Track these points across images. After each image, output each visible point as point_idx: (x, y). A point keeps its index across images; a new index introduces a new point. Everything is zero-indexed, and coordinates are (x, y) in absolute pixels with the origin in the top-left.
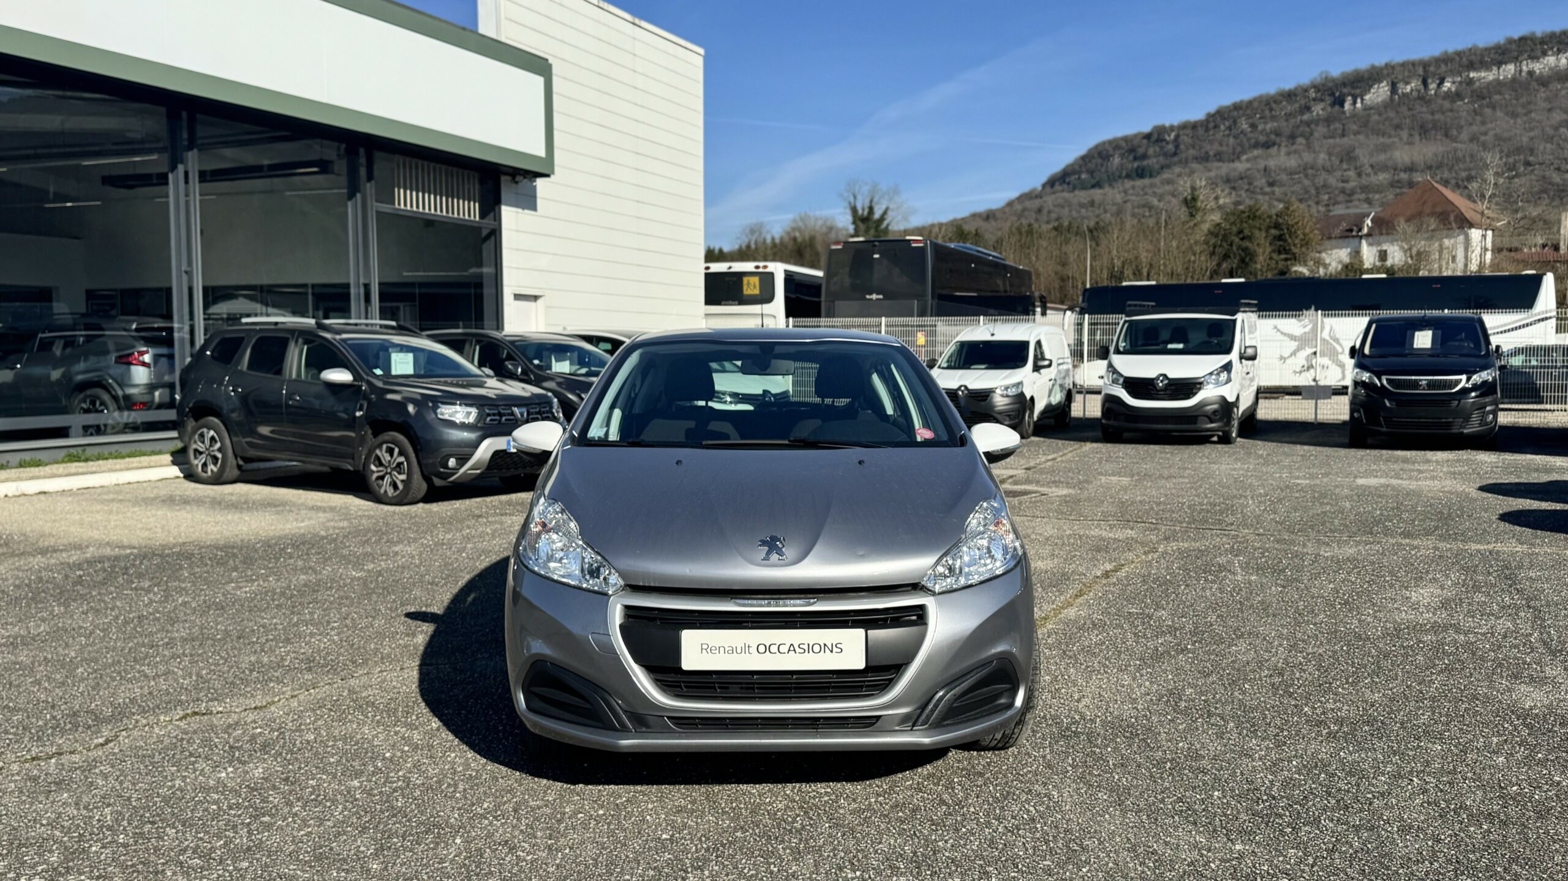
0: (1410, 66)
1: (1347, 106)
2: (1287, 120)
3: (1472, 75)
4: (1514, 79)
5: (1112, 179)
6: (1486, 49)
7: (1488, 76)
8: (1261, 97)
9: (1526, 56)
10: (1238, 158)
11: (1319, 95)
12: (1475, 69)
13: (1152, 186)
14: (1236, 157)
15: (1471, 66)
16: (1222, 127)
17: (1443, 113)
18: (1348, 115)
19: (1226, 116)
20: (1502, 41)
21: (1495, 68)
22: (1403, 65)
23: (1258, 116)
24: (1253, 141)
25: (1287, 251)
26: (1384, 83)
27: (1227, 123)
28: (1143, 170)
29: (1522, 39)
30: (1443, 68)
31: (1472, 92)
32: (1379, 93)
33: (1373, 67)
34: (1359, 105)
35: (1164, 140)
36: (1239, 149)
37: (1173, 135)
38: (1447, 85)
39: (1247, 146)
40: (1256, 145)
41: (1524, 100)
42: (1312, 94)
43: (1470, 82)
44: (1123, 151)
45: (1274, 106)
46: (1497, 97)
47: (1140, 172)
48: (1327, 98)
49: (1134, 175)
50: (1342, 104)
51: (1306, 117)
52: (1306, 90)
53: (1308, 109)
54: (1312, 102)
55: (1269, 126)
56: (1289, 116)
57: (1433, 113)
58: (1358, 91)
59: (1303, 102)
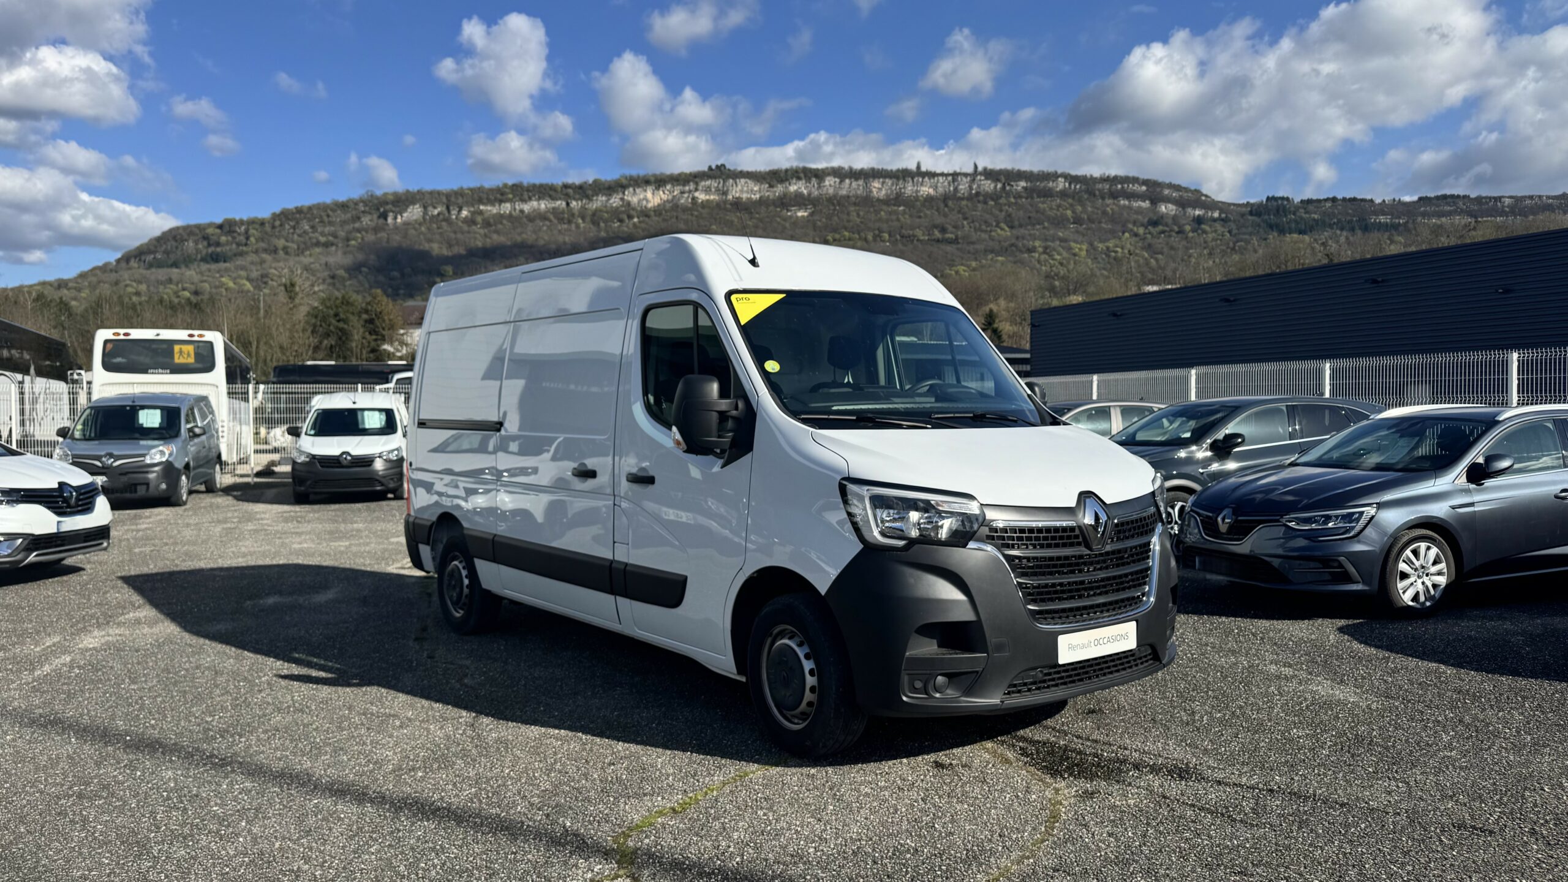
0: (437, 195)
1: (390, 220)
2: (341, 226)
3: (482, 207)
4: (510, 215)
5: (188, 261)
6: (491, 190)
7: (491, 210)
8: (319, 204)
9: (517, 198)
10: (303, 252)
11: (367, 209)
12: (484, 204)
13: (227, 270)
14: (300, 252)
15: (481, 201)
16: (287, 227)
17: (463, 233)
18: (391, 226)
19: (290, 217)
20: (501, 186)
21: (497, 205)
22: (431, 193)
23: (317, 220)
24: (314, 241)
25: (376, 333)
26: (417, 206)
27: (292, 223)
28: (218, 255)
29: (514, 185)
30: (460, 200)
31: (483, 220)
32: (414, 213)
33: (408, 191)
34: (399, 220)
35: (235, 232)
36: (302, 246)
37: (243, 228)
38: (465, 213)
39: (309, 244)
40: (318, 244)
41: (519, 230)
42: (361, 207)
43: (481, 213)
44: (196, 238)
45: (330, 213)
46: (500, 226)
47: (214, 257)
48: (373, 211)
49: (209, 259)
50: (384, 216)
51: (357, 225)
52: (356, 204)
53: (359, 218)
54: (361, 215)
55: (327, 229)
56: (344, 223)
57: (455, 232)
58: (397, 209)
59: (354, 212)
